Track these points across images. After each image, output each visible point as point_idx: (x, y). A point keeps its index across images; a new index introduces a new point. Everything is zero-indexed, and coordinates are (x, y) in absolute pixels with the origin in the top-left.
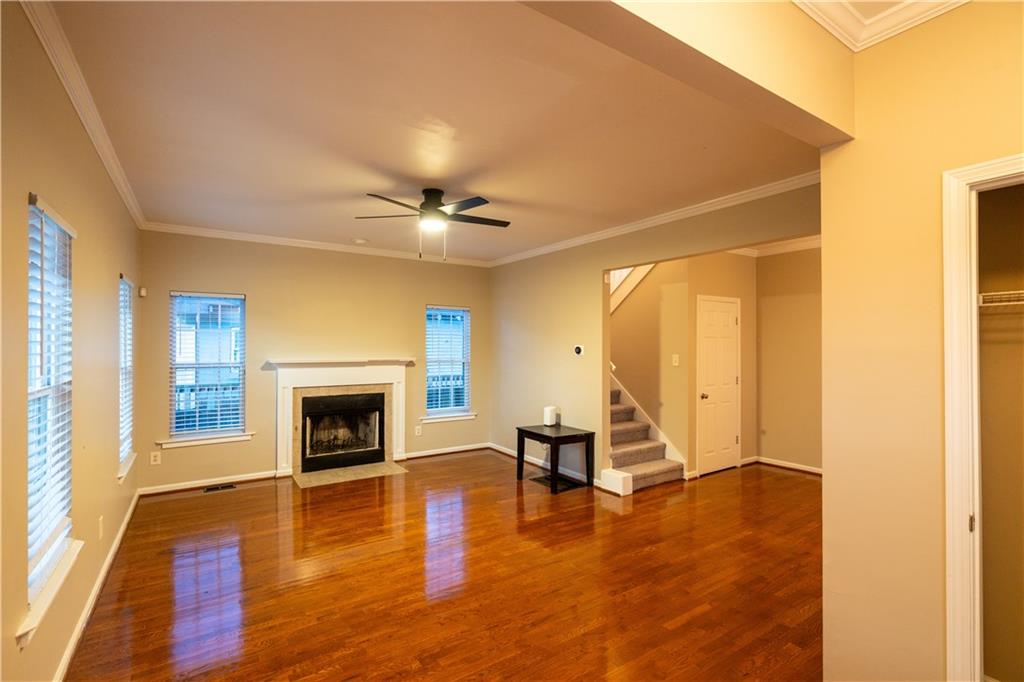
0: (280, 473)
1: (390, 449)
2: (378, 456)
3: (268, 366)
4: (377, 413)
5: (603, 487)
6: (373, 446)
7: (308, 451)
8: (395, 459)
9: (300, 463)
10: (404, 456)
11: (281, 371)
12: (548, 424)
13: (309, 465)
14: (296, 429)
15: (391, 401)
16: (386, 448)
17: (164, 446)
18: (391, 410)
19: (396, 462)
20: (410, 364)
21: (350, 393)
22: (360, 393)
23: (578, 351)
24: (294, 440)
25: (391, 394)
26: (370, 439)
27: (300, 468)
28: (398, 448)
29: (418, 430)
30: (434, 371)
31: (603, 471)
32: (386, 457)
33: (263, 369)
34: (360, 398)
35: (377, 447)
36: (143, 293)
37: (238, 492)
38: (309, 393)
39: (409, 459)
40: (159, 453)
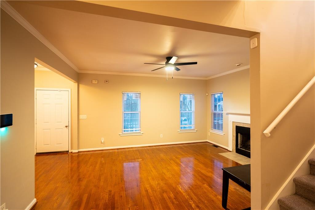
7: (239, 146)
9: (235, 148)
13: (239, 151)
14: (234, 136)
27: (235, 151)
38: (237, 124)
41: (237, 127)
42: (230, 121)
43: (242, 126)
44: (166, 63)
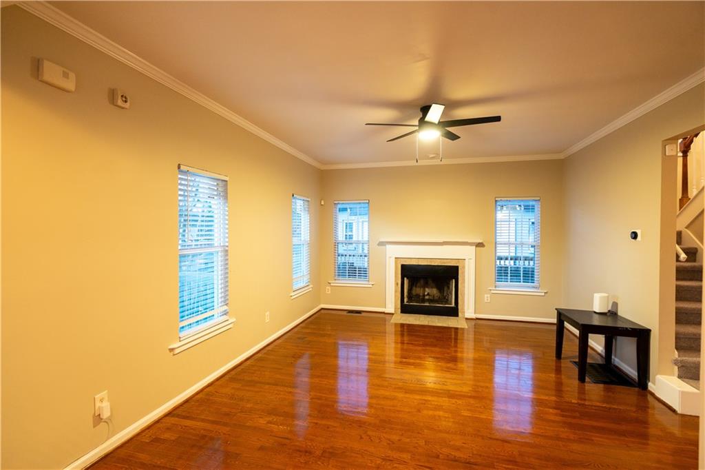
0: (387, 311)
1: (463, 309)
2: (454, 312)
3: (382, 244)
4: (454, 280)
5: (657, 395)
6: (451, 304)
7: (406, 300)
8: (466, 317)
9: (399, 306)
10: (474, 316)
11: (388, 247)
12: (597, 311)
13: (405, 309)
14: (397, 284)
15: (463, 273)
16: (460, 307)
17: (332, 284)
18: (464, 280)
19: (467, 319)
20: (480, 245)
21: (433, 264)
22: (440, 264)
23: (635, 236)
24: (396, 291)
25: (464, 267)
26: (449, 299)
27: (400, 310)
28: (469, 309)
29: (487, 297)
30: (502, 251)
31: (659, 377)
32: (460, 314)
33: (378, 245)
34: (440, 268)
35: (453, 305)
36: (323, 203)
37: (363, 316)
38: (405, 261)
39: (477, 319)
40: (329, 288)
41: (403, 267)
42: (390, 257)
43: (415, 264)
44: (419, 121)
